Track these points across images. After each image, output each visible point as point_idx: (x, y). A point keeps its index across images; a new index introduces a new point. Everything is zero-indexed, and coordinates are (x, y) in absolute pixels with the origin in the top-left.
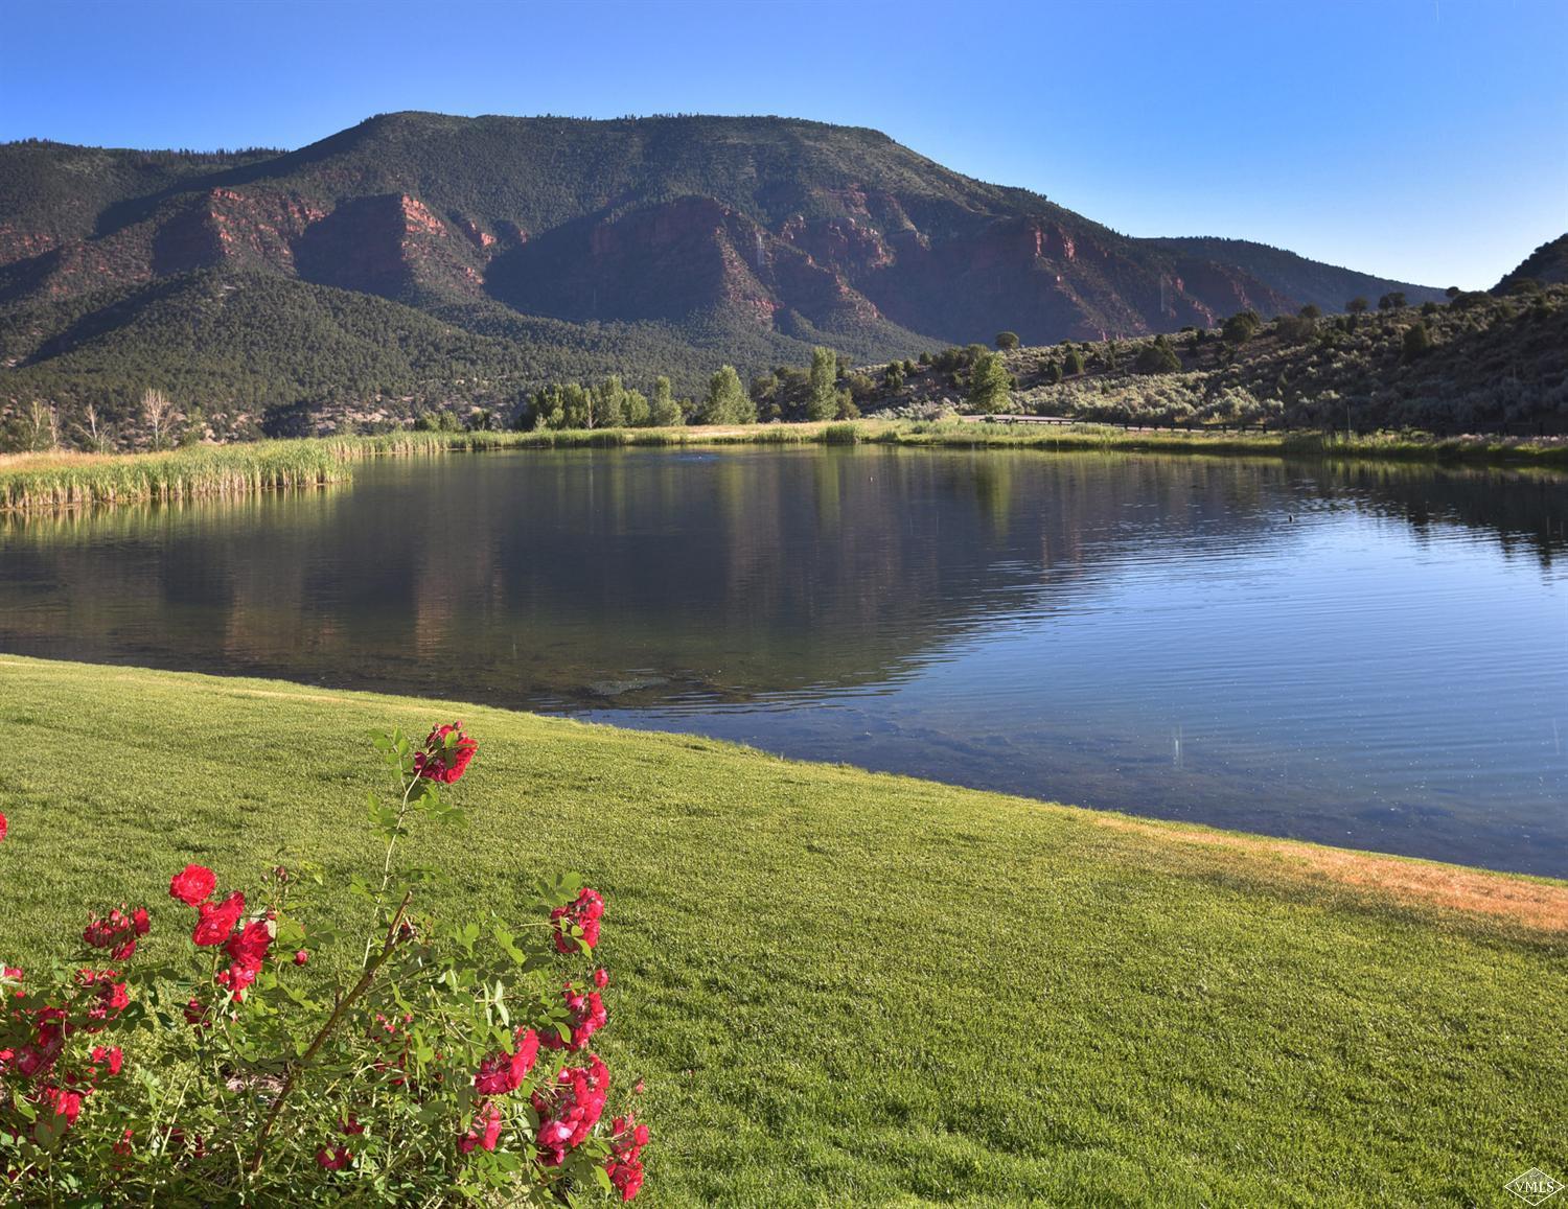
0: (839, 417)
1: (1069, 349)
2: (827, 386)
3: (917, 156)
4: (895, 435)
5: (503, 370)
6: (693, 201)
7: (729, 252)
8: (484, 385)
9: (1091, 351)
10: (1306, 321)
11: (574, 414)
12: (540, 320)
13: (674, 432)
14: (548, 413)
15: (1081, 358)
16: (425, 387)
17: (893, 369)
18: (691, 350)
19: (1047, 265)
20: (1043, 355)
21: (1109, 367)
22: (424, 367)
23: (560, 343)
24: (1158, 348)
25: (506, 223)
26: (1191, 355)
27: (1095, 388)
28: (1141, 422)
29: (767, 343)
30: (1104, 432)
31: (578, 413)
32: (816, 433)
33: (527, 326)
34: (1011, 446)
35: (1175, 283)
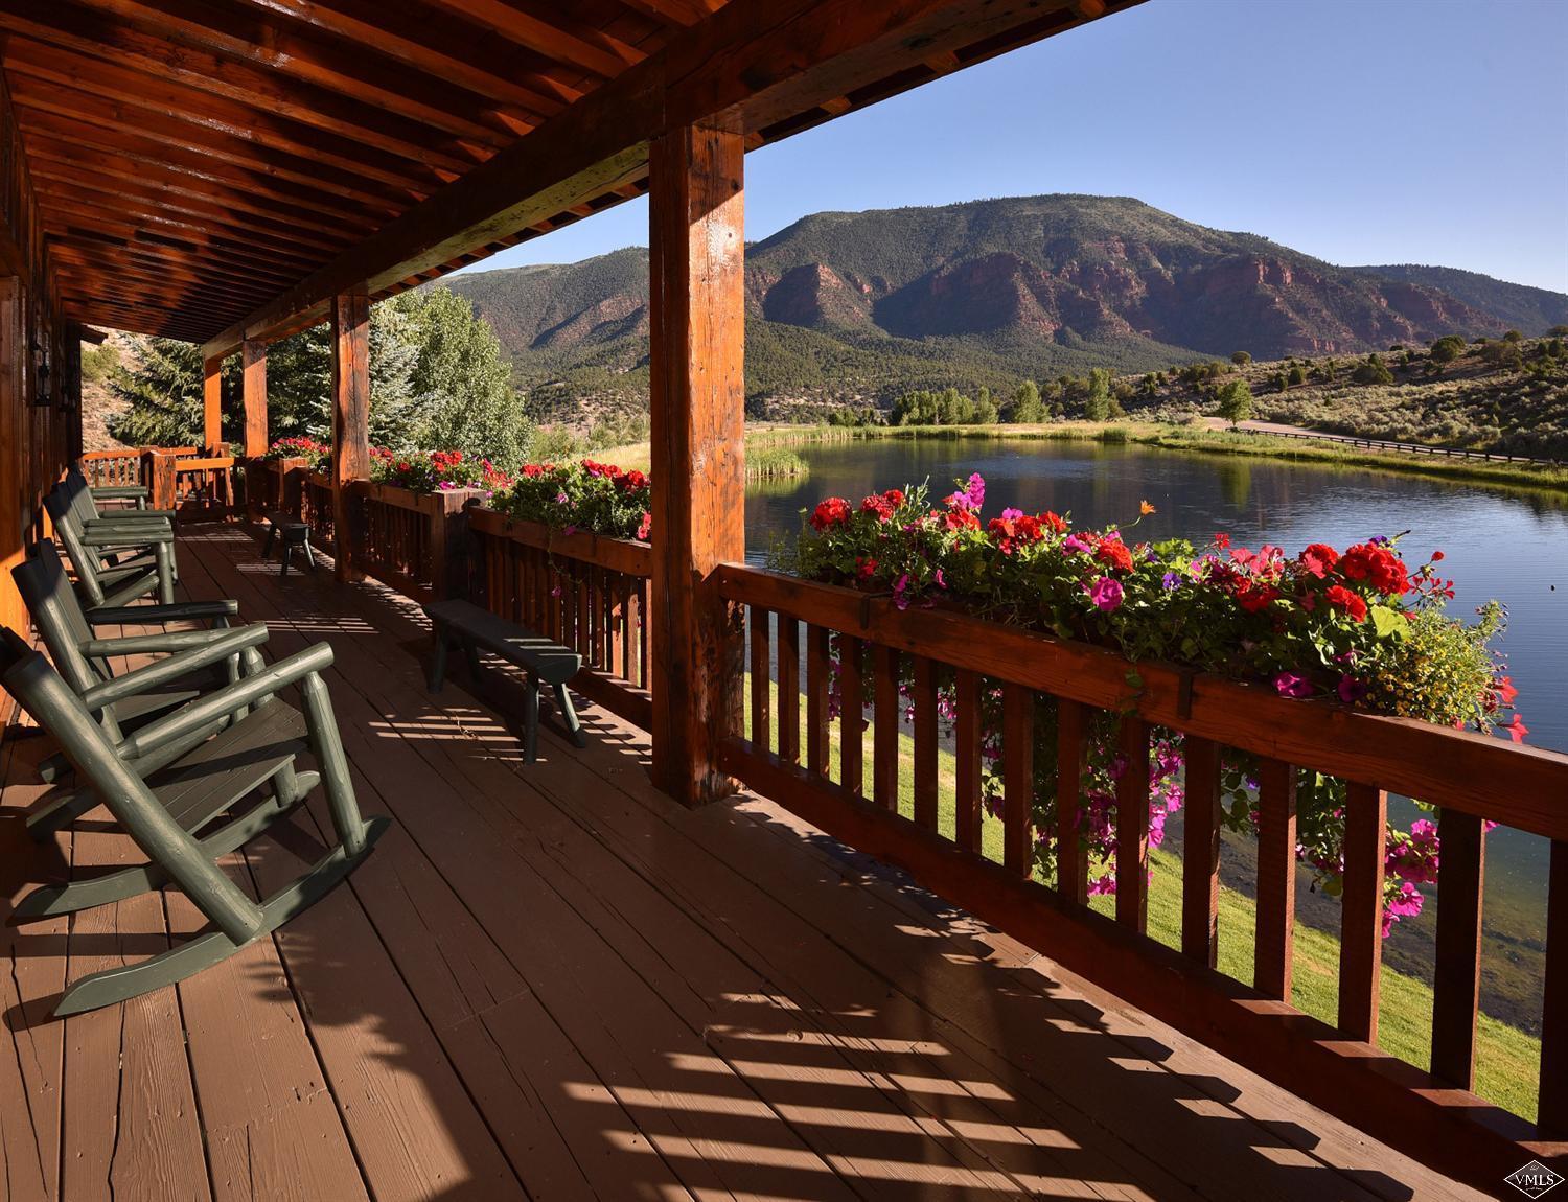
0: (1111, 417)
1: (1293, 364)
2: (1102, 396)
3: (1163, 214)
4: (1157, 438)
5: (874, 372)
6: (1000, 256)
7: (1023, 289)
8: (863, 382)
9: (1312, 366)
10: (1510, 344)
11: (925, 412)
12: (898, 339)
13: (991, 428)
14: (909, 410)
15: (1304, 372)
16: (828, 383)
17: (1149, 379)
18: (995, 356)
19: (1269, 289)
20: (1271, 369)
21: (1329, 379)
22: (828, 371)
23: (910, 354)
24: (1373, 365)
25: (877, 277)
26: (1404, 371)
27: (1316, 397)
28: (1368, 437)
29: (1049, 351)
30: (1337, 448)
31: (928, 411)
32: (1095, 433)
33: (889, 343)
34: (1256, 454)
35: (1379, 302)
